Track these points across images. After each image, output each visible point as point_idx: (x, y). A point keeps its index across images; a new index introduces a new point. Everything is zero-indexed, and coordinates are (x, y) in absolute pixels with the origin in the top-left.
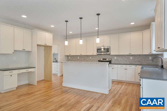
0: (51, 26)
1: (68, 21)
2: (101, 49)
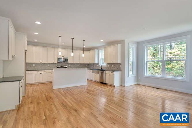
0: (35, 33)
1: (61, 36)
2: (61, 59)
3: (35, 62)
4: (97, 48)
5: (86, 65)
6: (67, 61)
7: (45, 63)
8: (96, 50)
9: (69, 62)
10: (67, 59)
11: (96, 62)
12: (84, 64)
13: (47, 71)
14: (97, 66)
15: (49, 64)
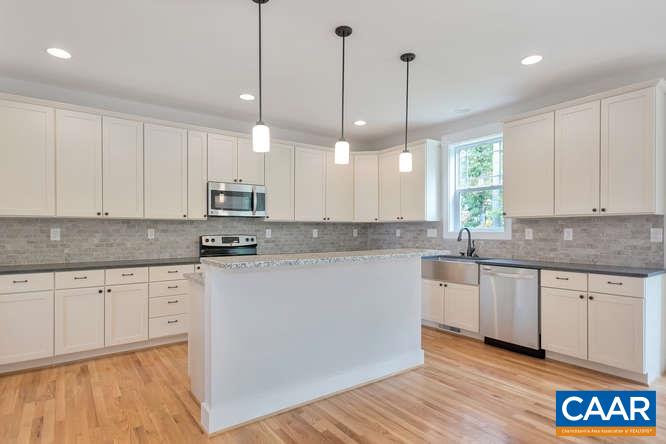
3: (60, 214)
4: (434, 130)
5: (355, 233)
6: (262, 207)
7: (128, 222)
8: (431, 144)
9: (274, 212)
10: (262, 197)
11: (431, 215)
12: (344, 224)
13: (140, 273)
14: (432, 233)
15: (154, 223)
